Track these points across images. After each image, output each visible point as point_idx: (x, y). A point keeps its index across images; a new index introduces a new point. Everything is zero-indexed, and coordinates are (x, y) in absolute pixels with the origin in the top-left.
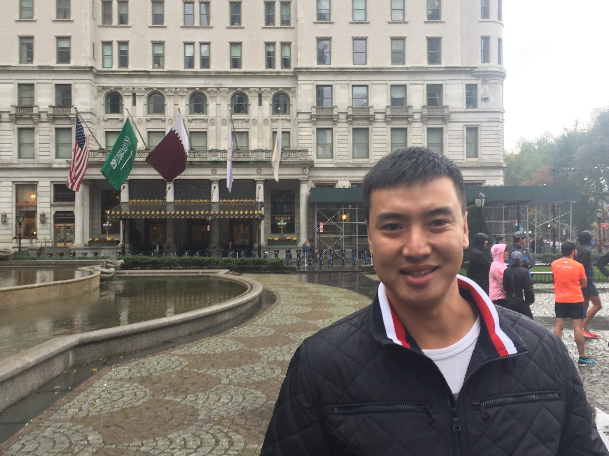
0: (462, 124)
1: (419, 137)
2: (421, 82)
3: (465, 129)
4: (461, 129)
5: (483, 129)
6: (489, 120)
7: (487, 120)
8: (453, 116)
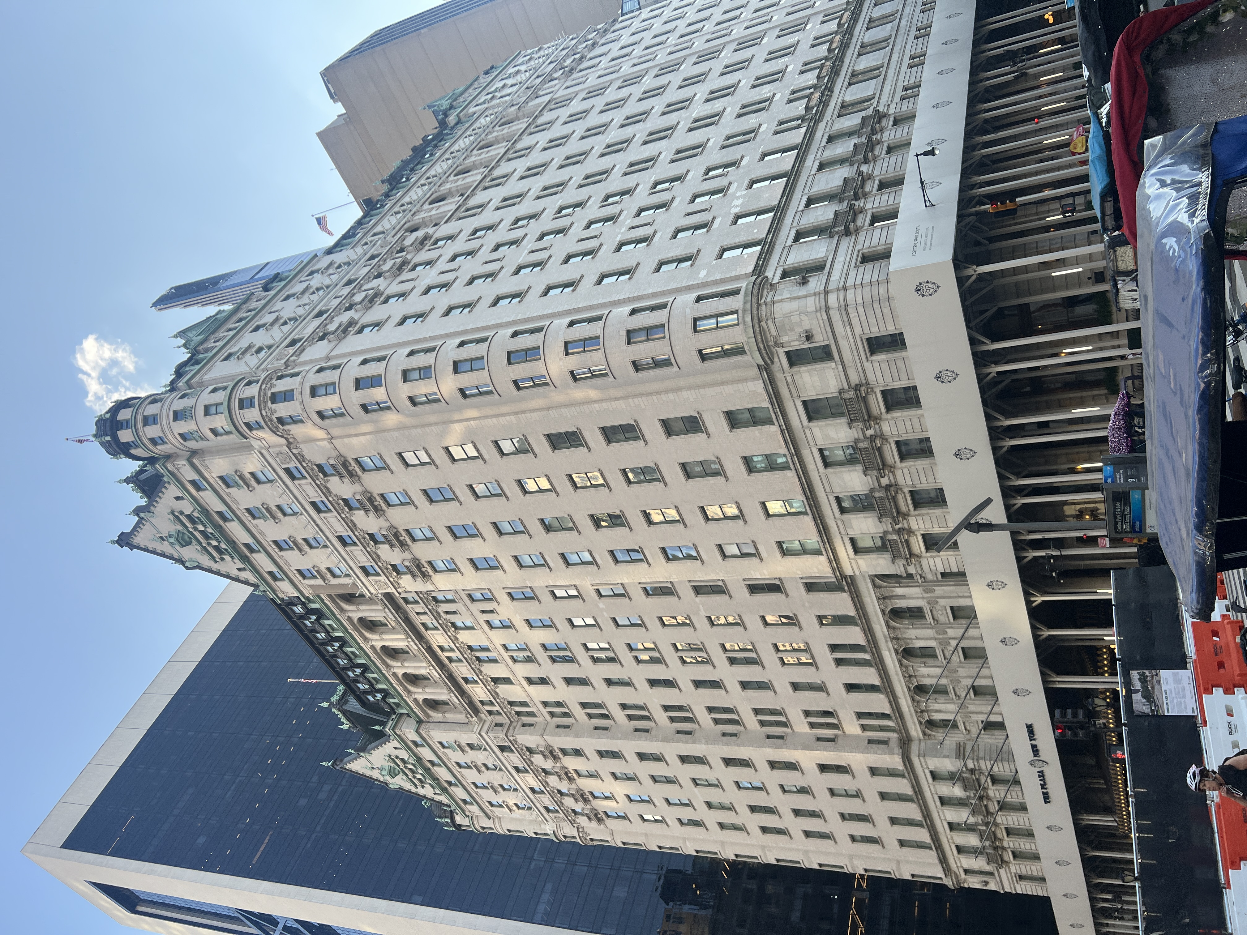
0: (867, 365)
1: (908, 424)
2: (807, 431)
3: (874, 358)
4: (876, 365)
5: (867, 331)
6: (847, 324)
7: (848, 328)
8: (855, 379)
